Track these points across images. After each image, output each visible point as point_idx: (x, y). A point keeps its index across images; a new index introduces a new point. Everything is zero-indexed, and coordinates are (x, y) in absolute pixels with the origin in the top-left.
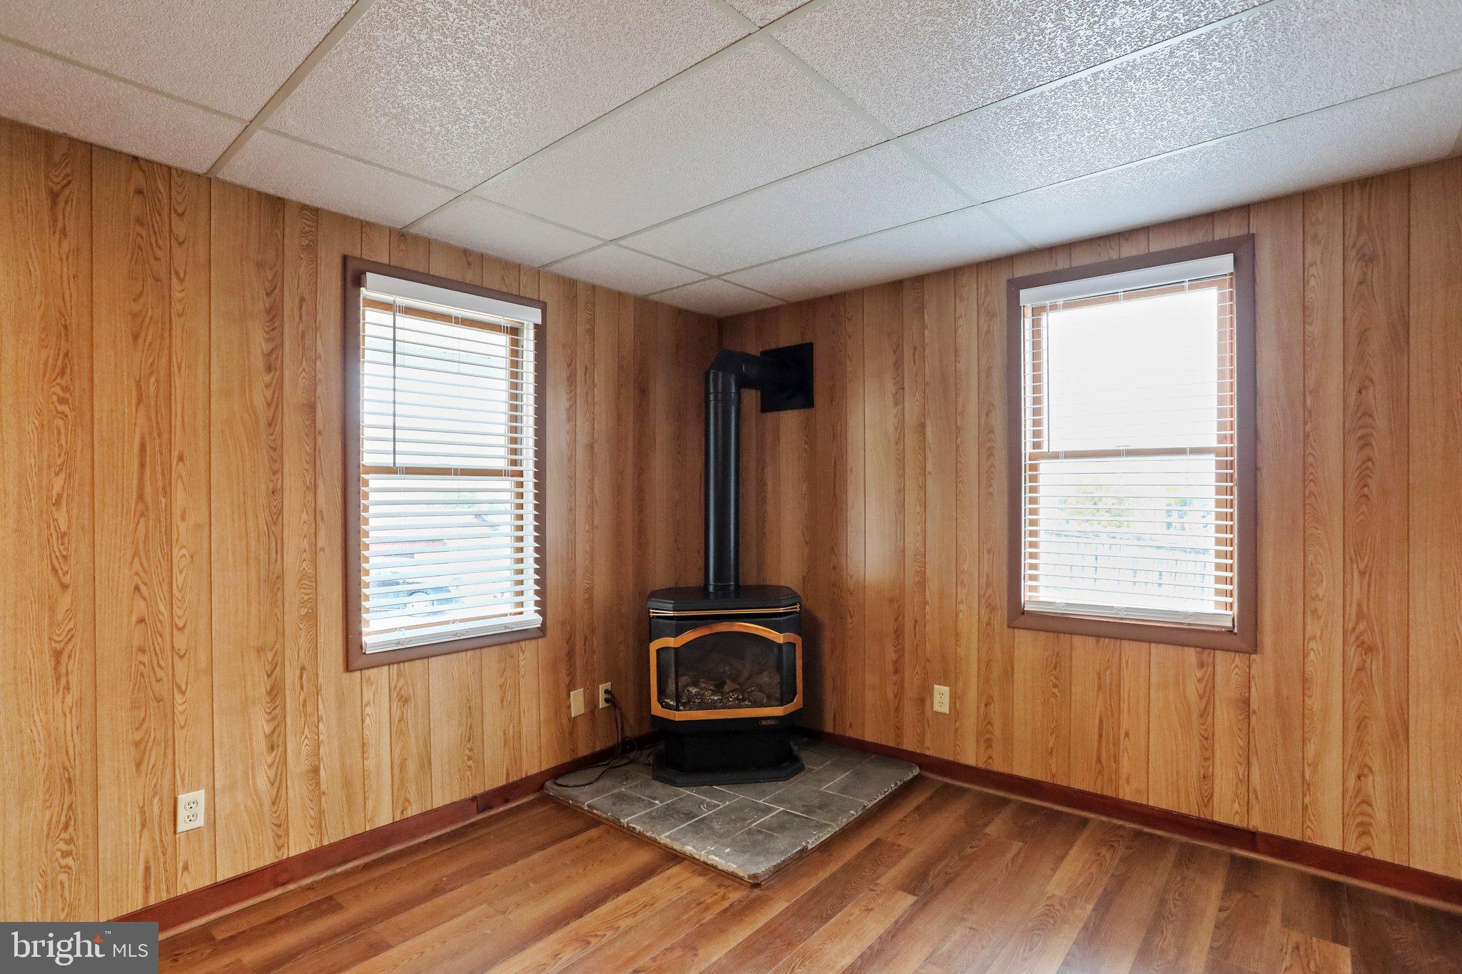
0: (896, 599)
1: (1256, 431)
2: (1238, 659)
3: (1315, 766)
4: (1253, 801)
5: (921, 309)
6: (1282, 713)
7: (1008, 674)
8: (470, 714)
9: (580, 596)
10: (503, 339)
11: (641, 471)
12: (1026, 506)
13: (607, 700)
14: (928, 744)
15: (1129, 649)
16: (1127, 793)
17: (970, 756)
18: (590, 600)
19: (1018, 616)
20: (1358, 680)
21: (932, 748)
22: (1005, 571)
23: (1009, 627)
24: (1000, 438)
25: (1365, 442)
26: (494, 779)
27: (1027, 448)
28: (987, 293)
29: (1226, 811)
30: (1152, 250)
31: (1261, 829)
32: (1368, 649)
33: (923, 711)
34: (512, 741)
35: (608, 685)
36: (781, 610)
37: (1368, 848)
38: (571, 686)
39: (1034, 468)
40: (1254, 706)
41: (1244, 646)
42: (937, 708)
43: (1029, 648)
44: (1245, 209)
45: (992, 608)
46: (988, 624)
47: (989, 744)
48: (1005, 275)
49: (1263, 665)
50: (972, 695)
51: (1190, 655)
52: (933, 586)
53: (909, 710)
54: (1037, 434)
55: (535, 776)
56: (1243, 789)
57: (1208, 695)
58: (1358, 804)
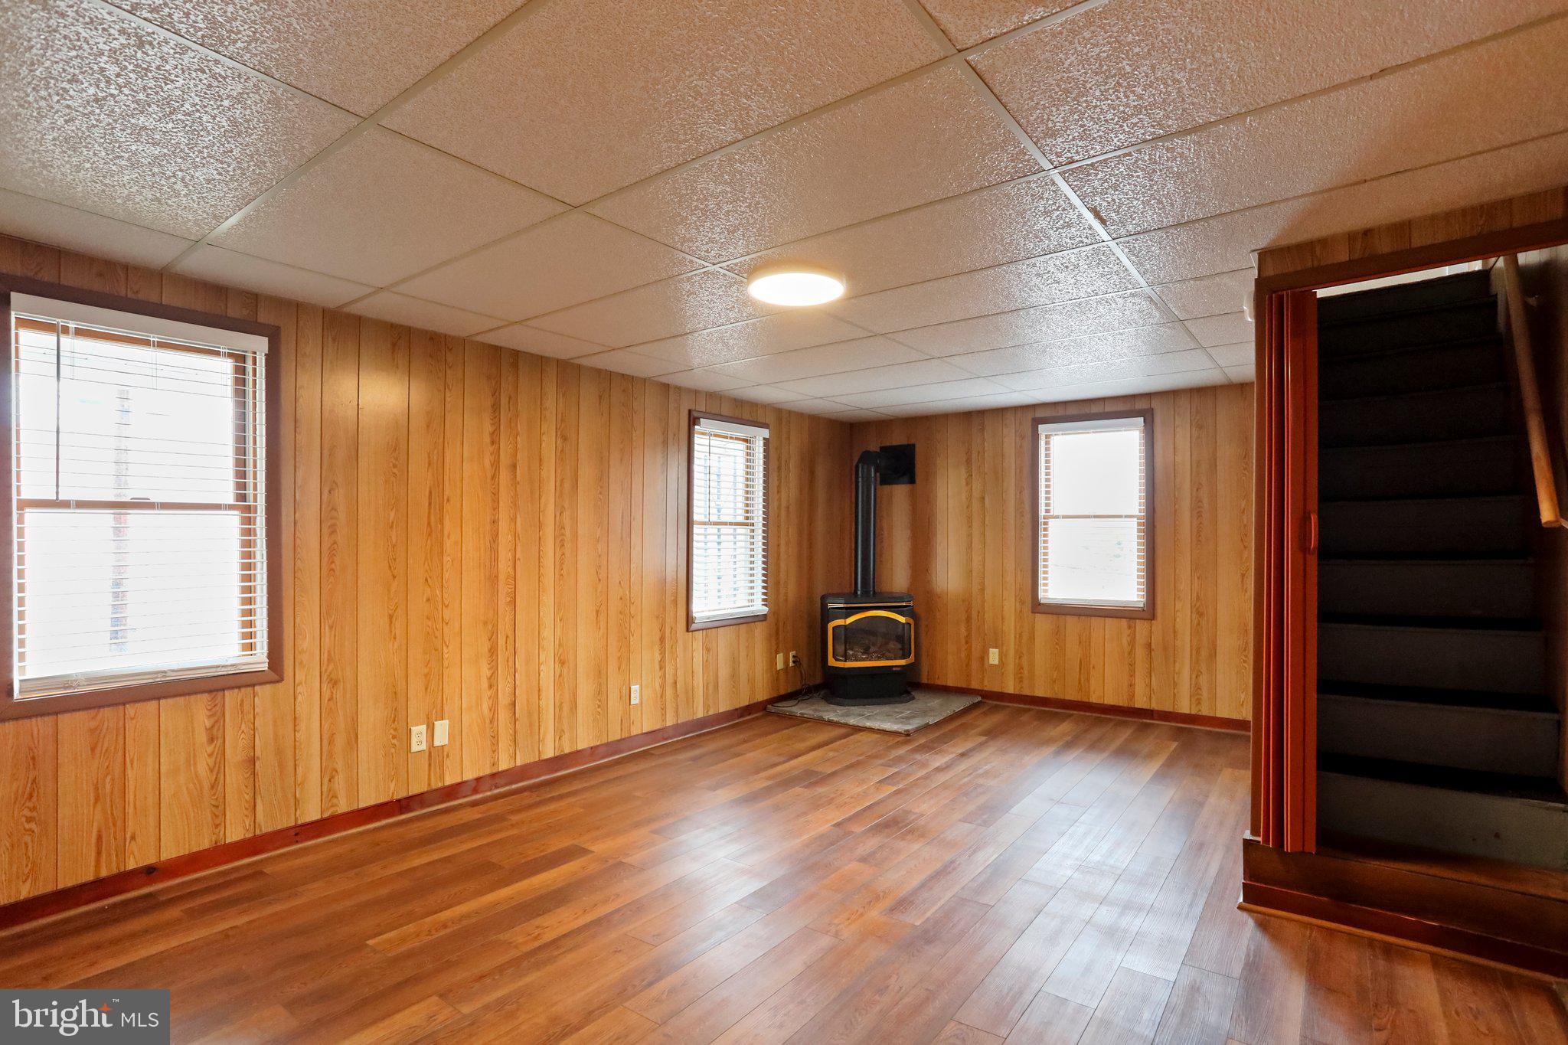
0: (967, 601)
1: (1154, 508)
2: (1146, 624)
3: (1179, 673)
4: (1153, 695)
5: (982, 430)
6: (1165, 649)
7: (1032, 638)
8: (734, 661)
9: (782, 598)
10: (742, 446)
11: (811, 520)
12: (1041, 545)
13: (794, 662)
14: (986, 683)
15: (1096, 622)
16: (1094, 699)
17: (1010, 688)
18: (786, 600)
19: (1037, 607)
20: (1196, 630)
21: (990, 686)
22: (1030, 581)
23: (1032, 612)
24: (1027, 506)
25: (1200, 515)
26: (745, 702)
27: (1042, 513)
28: (1020, 423)
29: (1140, 703)
30: (1106, 410)
31: (1156, 708)
32: (1201, 614)
33: (983, 665)
34: (751, 681)
35: (793, 653)
36: (904, 604)
37: (1200, 711)
38: (777, 652)
39: (1046, 523)
40: (1153, 646)
41: (1149, 617)
42: (991, 662)
43: (1043, 624)
44: (1149, 396)
45: (1022, 603)
46: (1021, 611)
47: (1021, 680)
48: (1030, 415)
49: (1157, 625)
50: (1012, 652)
51: (1124, 622)
52: (988, 592)
53: (975, 665)
54: (1047, 505)
55: (761, 702)
56: (1148, 689)
57: (1132, 643)
58: (1196, 690)
